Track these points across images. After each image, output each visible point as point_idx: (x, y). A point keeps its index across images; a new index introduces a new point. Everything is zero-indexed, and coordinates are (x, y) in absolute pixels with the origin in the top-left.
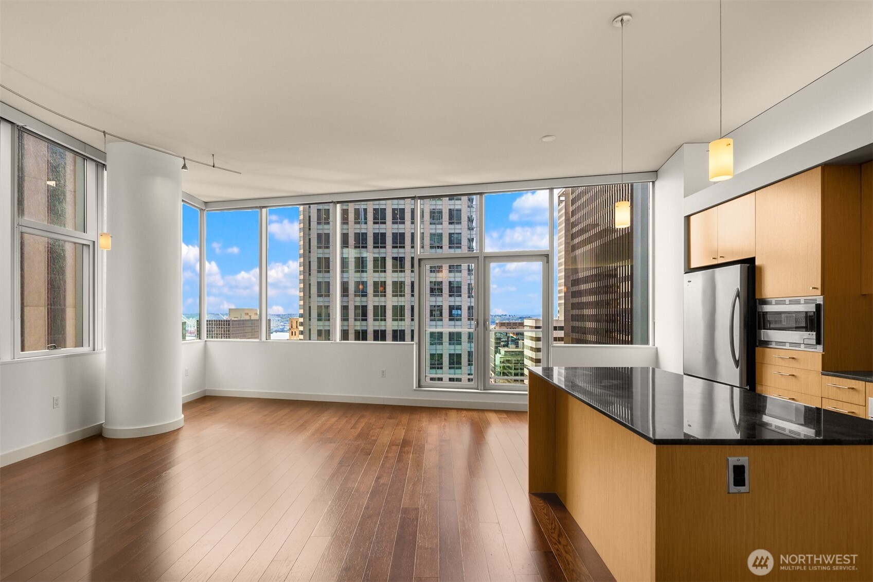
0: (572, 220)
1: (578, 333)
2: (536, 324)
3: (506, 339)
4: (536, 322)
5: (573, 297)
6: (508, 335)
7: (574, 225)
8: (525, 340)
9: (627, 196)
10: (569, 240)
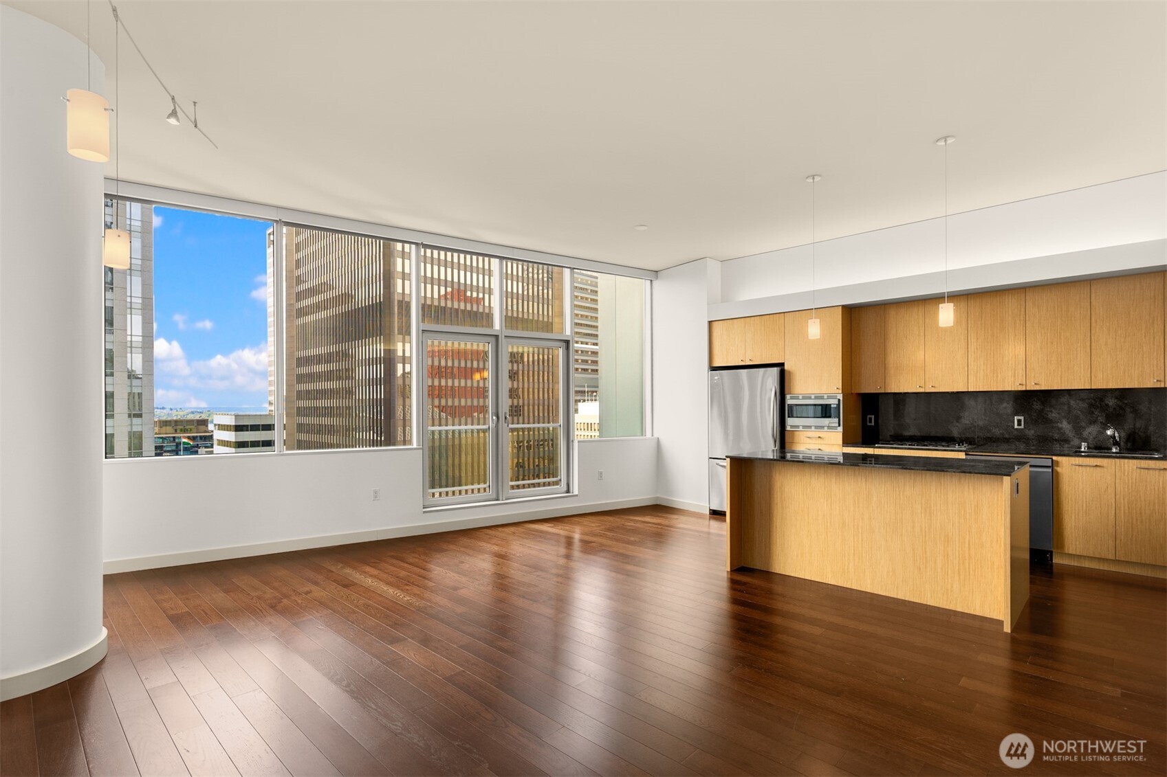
0: (297, 273)
1: (308, 432)
2: (235, 422)
3: (174, 448)
4: (236, 419)
5: (298, 382)
6: (177, 440)
7: (299, 280)
8: (215, 446)
9: (378, 255)
10: (293, 301)
